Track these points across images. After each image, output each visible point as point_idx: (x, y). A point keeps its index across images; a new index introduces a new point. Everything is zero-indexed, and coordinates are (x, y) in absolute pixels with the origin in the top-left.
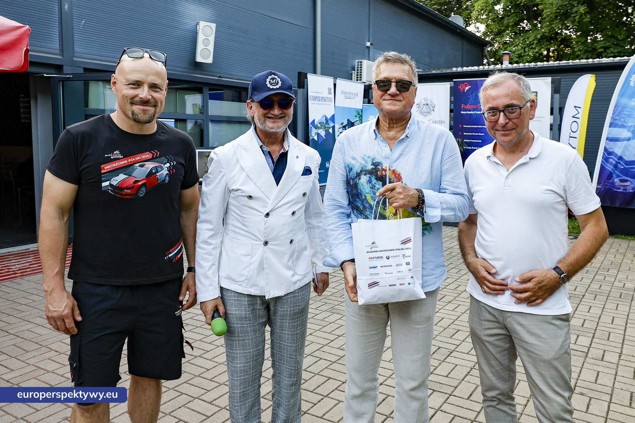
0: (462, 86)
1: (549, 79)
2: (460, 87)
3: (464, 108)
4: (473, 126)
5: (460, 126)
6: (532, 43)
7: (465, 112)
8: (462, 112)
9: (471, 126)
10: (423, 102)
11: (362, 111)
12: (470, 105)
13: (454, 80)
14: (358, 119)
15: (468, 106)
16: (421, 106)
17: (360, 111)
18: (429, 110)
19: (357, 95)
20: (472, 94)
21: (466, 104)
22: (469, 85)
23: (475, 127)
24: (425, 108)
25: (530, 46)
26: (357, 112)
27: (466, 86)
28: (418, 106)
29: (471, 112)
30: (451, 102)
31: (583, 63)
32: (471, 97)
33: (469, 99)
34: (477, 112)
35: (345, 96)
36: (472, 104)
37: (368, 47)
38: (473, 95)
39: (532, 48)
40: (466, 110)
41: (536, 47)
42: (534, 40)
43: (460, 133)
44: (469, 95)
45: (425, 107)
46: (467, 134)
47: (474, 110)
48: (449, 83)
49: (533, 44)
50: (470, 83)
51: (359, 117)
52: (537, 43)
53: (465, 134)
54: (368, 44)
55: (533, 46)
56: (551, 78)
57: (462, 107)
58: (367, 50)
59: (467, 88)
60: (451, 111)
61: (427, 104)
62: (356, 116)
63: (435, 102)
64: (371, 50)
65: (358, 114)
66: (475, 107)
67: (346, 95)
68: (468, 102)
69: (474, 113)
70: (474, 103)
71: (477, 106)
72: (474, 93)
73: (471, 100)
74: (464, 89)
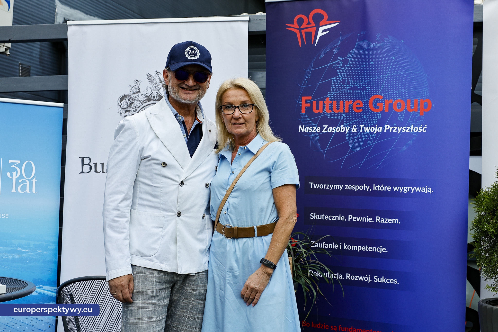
0: (300, 22)
2: (294, 26)
3: (309, 110)
4: (349, 187)
8: (301, 129)
12: (337, 98)
15: (328, 101)
20: (343, 52)
21: (320, 95)
22: (331, 19)
23: (356, 188)
27: (318, 22)
29: (342, 129)
33: (333, 72)
36: (347, 97)
44: (328, 57)
46: (324, 217)
48: (248, 17)
50: (335, 9)
53: (314, 216)
57: (304, 105)
59: (322, 31)
66: (357, 106)
68: (326, 88)
69: (354, 130)
70: (355, 88)
71: (366, 103)
72: (353, 52)
73: (340, 77)
74: (309, 35)
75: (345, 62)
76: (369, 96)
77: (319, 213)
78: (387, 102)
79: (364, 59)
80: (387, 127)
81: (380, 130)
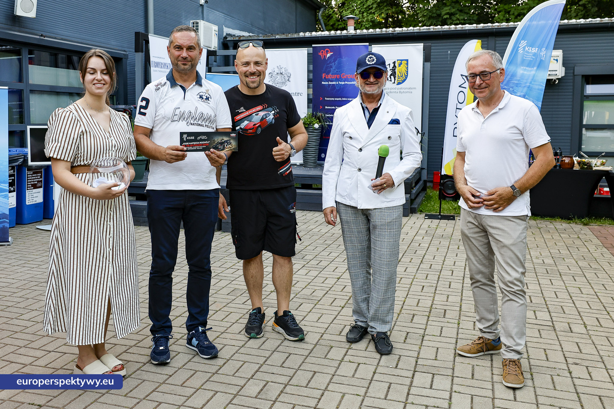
0: (322, 52)
1: (421, 46)
2: (320, 54)
3: (325, 78)
4: (336, 99)
5: (321, 99)
7: (327, 83)
8: (323, 83)
9: (333, 99)
10: (277, 71)
12: (332, 74)
13: (313, 45)
15: (330, 75)
16: (274, 75)
18: (284, 80)
20: (334, 61)
21: (328, 73)
22: (331, 52)
23: (338, 99)
24: (278, 78)
27: (327, 52)
28: (270, 75)
29: (334, 83)
30: (309, 71)
32: (334, 66)
33: (331, 67)
34: (341, 83)
36: (335, 74)
37: (201, 5)
38: (336, 63)
40: (328, 80)
43: (321, 107)
44: (331, 63)
45: (279, 76)
46: (329, 108)
47: (337, 80)
48: (307, 49)
50: (332, 49)
53: (326, 107)
56: (422, 44)
57: (323, 76)
58: (200, 10)
59: (328, 55)
60: (309, 81)
61: (281, 74)
63: (290, 71)
64: (205, 8)
66: (338, 76)
68: (330, 71)
69: (337, 83)
70: (337, 71)
71: (340, 76)
72: (337, 61)
73: (333, 68)
74: (325, 56)
75: (335, 64)
76: (341, 74)
78: (346, 75)
79: (340, 63)
80: (346, 82)
81: (344, 83)
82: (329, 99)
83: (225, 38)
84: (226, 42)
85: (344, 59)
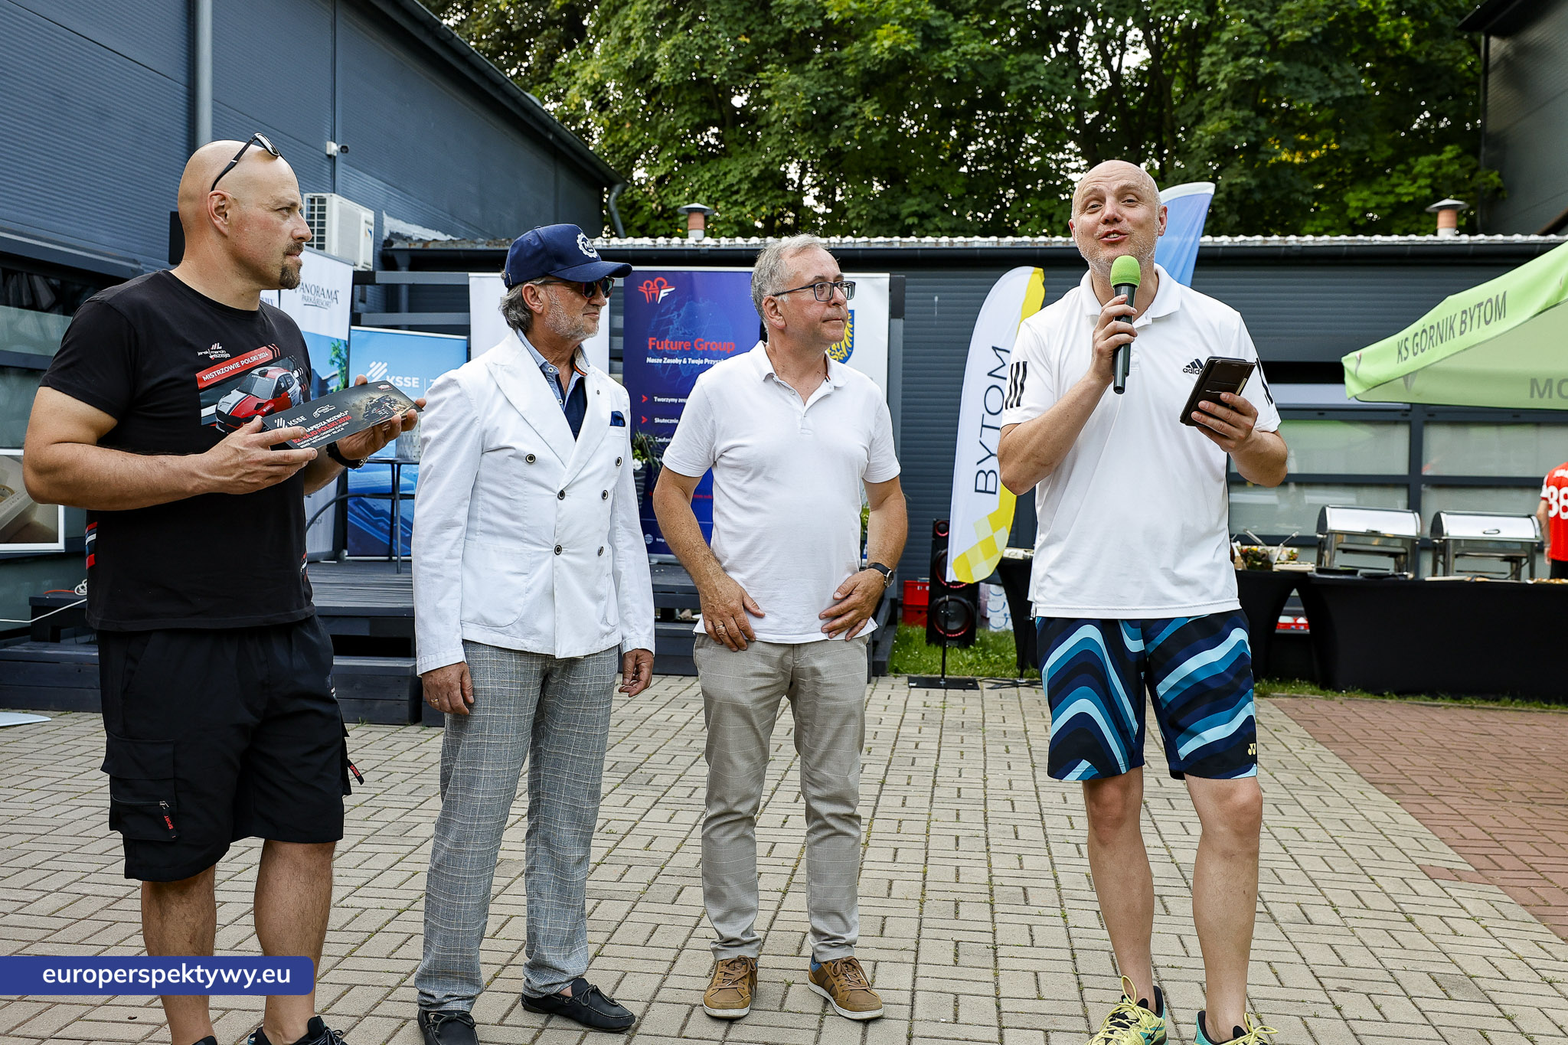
0: (648, 285)
1: (883, 279)
2: (643, 289)
3: (654, 347)
5: (645, 399)
6: (736, 188)
7: (660, 361)
8: (649, 360)
9: (675, 400)
11: (348, 347)
12: (673, 339)
14: (337, 372)
15: (667, 342)
17: (342, 348)
19: (334, 296)
20: (678, 308)
21: (662, 337)
22: (669, 285)
25: (730, 196)
26: (335, 349)
27: (660, 286)
29: (677, 361)
30: (614, 332)
31: (927, 246)
32: (676, 320)
33: (670, 322)
34: (693, 362)
35: (304, 297)
36: (680, 339)
37: (330, 156)
38: (683, 312)
39: (736, 203)
40: (662, 355)
41: (747, 199)
42: (740, 181)
43: (644, 420)
44: (667, 312)
46: (664, 421)
47: (684, 354)
49: (737, 192)
50: (671, 279)
51: (340, 365)
52: (749, 191)
53: (657, 420)
54: (333, 148)
55: (740, 198)
56: (888, 275)
57: (650, 344)
58: (327, 167)
59: (663, 293)
60: (614, 355)
62: (333, 362)
64: (339, 165)
65: (338, 356)
66: (687, 345)
67: (306, 294)
68: (666, 333)
69: (685, 362)
70: (685, 334)
71: (692, 344)
72: (684, 309)
73: (676, 325)
74: (654, 295)
75: (679, 315)
76: (694, 339)
77: (661, 418)
78: (706, 344)
79: (691, 313)
80: (706, 360)
81: (701, 362)
82: (663, 400)
83: (388, 242)
84: (390, 253)
85: (702, 305)
